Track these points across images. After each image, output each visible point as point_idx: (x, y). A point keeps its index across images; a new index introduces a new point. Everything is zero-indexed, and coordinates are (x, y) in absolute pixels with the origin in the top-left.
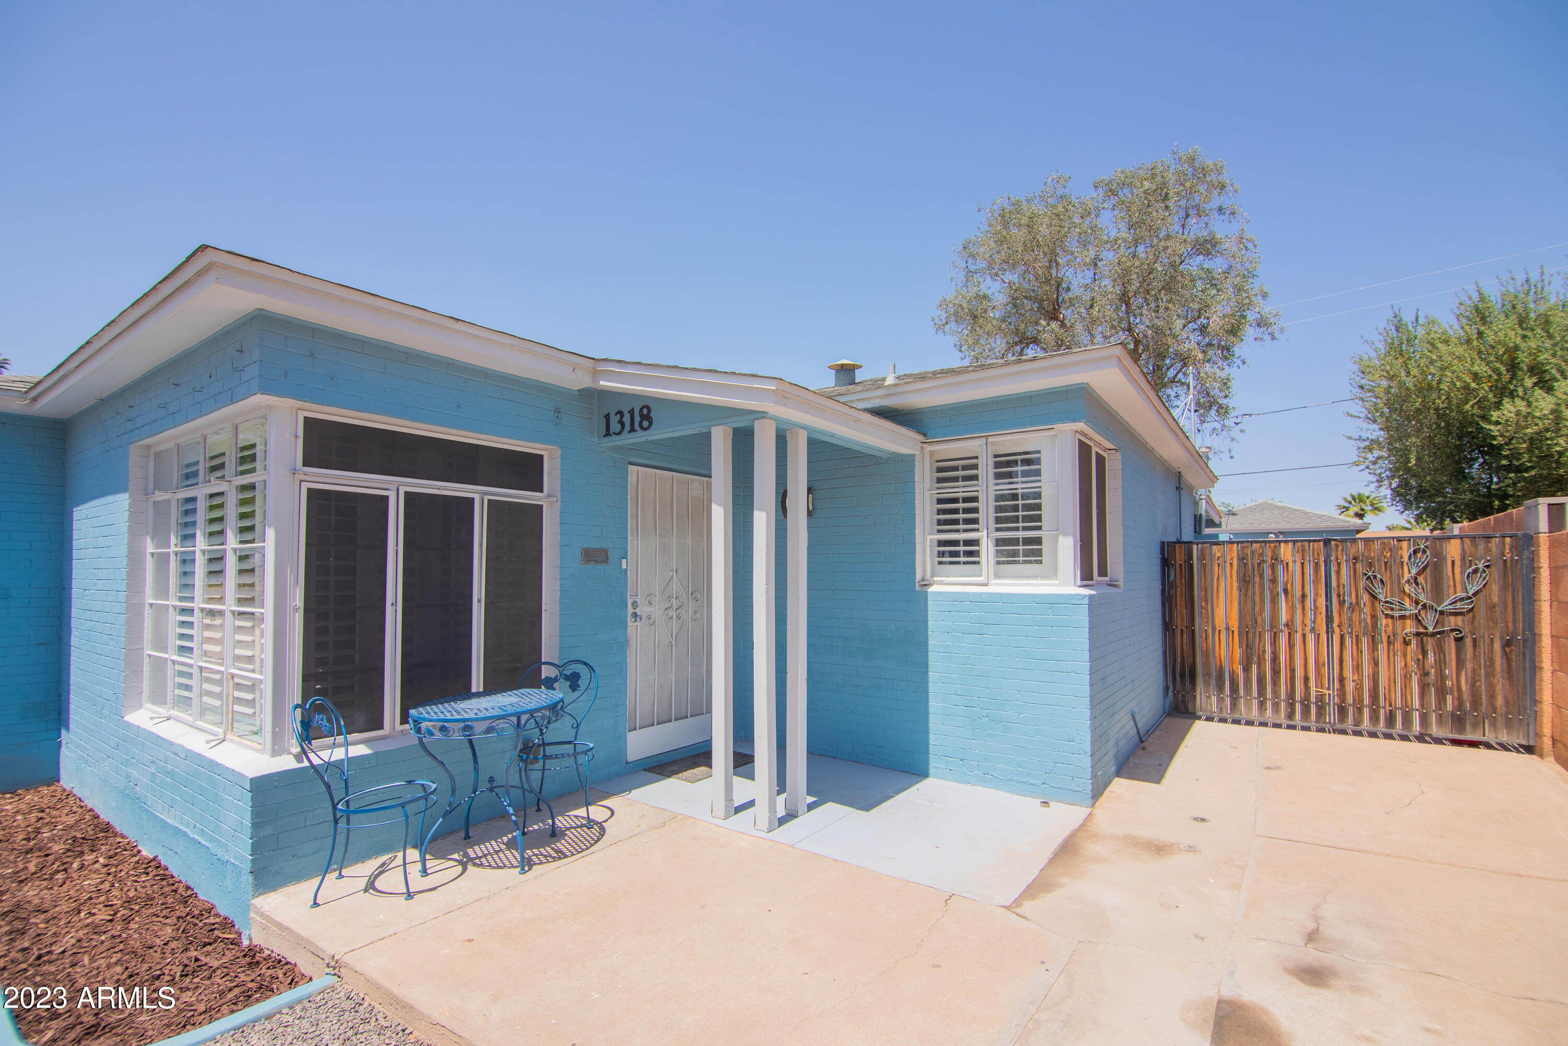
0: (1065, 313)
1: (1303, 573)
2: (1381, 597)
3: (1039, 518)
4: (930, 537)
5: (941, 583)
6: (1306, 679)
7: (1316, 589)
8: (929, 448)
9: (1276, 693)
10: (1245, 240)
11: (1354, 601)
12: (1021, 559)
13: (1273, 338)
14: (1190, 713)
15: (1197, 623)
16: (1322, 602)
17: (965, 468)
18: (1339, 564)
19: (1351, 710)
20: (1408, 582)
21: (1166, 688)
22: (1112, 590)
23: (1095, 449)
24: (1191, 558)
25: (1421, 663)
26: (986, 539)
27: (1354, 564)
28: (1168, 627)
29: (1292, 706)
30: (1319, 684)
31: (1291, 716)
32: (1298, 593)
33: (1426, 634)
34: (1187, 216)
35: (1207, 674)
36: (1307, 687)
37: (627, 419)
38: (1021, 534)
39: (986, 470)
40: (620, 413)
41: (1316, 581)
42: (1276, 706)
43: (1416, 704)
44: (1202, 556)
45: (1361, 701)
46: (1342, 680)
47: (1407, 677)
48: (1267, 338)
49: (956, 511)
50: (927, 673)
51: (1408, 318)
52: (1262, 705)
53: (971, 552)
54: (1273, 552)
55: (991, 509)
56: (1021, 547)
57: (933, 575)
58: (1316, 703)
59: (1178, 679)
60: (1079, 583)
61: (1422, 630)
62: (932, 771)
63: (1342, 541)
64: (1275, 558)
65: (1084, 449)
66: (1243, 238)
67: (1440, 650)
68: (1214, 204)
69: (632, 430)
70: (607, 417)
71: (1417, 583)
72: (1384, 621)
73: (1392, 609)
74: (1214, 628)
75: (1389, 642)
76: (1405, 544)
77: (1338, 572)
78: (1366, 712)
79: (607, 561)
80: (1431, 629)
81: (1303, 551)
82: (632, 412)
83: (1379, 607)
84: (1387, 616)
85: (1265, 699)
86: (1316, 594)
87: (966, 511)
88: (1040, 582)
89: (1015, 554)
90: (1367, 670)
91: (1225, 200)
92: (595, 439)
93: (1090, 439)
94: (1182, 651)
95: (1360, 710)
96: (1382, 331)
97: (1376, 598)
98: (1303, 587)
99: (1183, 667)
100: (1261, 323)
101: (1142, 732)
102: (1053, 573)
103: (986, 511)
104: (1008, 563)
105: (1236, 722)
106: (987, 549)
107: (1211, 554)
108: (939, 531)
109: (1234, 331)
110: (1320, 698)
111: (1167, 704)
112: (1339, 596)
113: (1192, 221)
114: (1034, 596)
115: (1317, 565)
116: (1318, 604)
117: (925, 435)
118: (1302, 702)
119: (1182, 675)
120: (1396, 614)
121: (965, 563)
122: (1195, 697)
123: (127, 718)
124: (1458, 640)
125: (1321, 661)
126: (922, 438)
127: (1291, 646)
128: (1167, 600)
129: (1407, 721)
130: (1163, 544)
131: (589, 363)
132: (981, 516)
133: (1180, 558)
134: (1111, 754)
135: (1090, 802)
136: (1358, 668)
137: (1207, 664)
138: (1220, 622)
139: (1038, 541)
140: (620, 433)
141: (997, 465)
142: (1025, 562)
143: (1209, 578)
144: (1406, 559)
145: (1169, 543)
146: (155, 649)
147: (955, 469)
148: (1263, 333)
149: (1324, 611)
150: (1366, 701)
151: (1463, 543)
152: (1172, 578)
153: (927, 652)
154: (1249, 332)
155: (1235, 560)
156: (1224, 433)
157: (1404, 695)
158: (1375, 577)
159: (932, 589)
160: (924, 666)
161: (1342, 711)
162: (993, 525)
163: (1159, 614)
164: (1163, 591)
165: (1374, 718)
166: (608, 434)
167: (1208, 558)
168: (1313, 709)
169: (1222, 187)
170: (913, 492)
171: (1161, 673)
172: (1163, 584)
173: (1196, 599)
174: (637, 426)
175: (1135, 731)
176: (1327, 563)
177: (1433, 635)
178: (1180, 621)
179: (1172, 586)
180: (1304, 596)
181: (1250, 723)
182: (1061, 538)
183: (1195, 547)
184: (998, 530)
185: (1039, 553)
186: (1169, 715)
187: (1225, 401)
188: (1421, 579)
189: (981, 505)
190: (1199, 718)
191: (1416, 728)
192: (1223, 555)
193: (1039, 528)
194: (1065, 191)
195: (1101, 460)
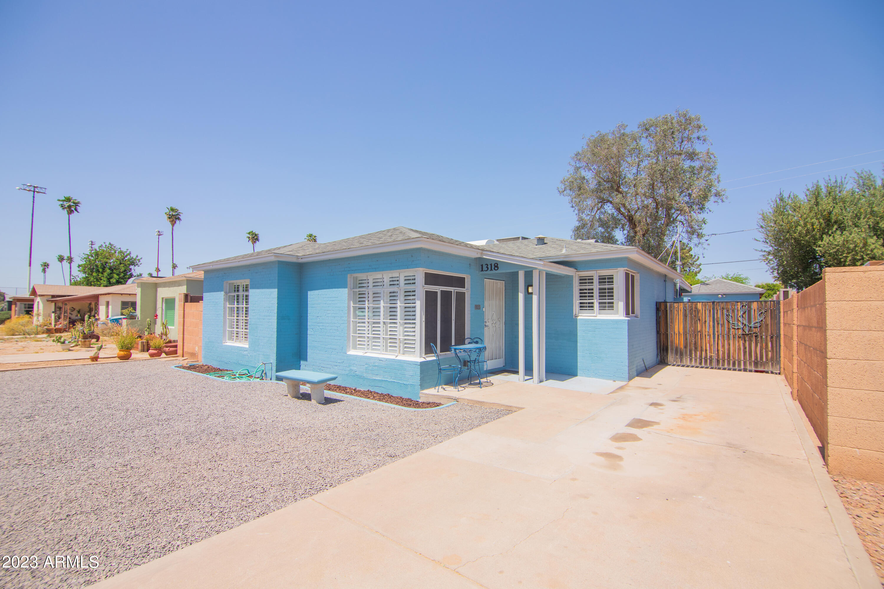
0: (623, 189)
1: (705, 313)
2: (731, 322)
3: (612, 296)
4: (577, 301)
5: (581, 316)
6: (706, 350)
7: (709, 319)
8: (577, 273)
9: (696, 356)
10: (709, 154)
11: (722, 323)
12: (607, 308)
13: (723, 201)
14: (665, 363)
15: (668, 331)
16: (711, 323)
17: (589, 279)
18: (717, 310)
19: (721, 361)
20: (740, 316)
21: (658, 354)
22: (636, 318)
23: (630, 274)
24: (667, 308)
25: (744, 345)
26: (596, 302)
27: (722, 310)
28: (658, 332)
29: (701, 360)
30: (710, 352)
31: (701, 363)
32: (704, 320)
33: (746, 334)
34: (682, 141)
35: (672, 349)
36: (706, 353)
37: (489, 267)
38: (607, 301)
39: (596, 281)
40: (487, 265)
41: (710, 316)
42: (696, 360)
43: (742, 359)
44: (671, 307)
45: (724, 358)
46: (718, 350)
47: (739, 349)
48: (720, 201)
49: (586, 293)
50: (577, 344)
51: (786, 195)
52: (691, 360)
53: (591, 306)
54: (695, 306)
55: (598, 293)
56: (607, 305)
57: (578, 314)
58: (709, 359)
59: (662, 351)
60: (625, 316)
61: (744, 333)
62: (578, 374)
63: (718, 302)
64: (696, 308)
65: (627, 275)
66: (709, 153)
67: (750, 341)
68: (695, 135)
69: (491, 270)
70: (482, 266)
71: (743, 317)
72: (732, 330)
73: (735, 326)
74: (674, 333)
75: (734, 337)
76: (739, 304)
77: (717, 313)
78: (726, 361)
79: (480, 309)
80: (747, 333)
81: (705, 305)
82: (491, 265)
83: (730, 326)
84: (733, 328)
85: (692, 358)
86: (710, 321)
87: (589, 293)
88: (613, 315)
89: (605, 307)
90: (726, 347)
91: (701, 134)
92: (478, 272)
93: (629, 271)
94: (663, 341)
95: (724, 361)
96: (773, 201)
97: (729, 322)
98: (705, 318)
99: (663, 347)
100: (717, 194)
101: (647, 367)
102: (617, 313)
103: (596, 293)
104: (603, 309)
105: (683, 366)
106: (596, 305)
107: (674, 307)
108: (580, 299)
109: (705, 197)
110: (711, 357)
111: (658, 360)
112: (717, 321)
113: (685, 143)
114: (611, 320)
115: (710, 311)
116: (710, 324)
117: (577, 269)
118: (704, 359)
119: (663, 350)
120: (736, 328)
121: (589, 309)
122: (668, 357)
123: (348, 353)
124: (756, 336)
125: (711, 344)
126: (576, 270)
127: (701, 339)
128: (658, 323)
129: (739, 364)
130: (657, 303)
131: (480, 251)
132: (594, 295)
133: (663, 307)
134: (635, 369)
135: (628, 380)
136: (723, 346)
137: (672, 346)
138: (676, 331)
139: (612, 303)
140: (487, 271)
141: (600, 279)
142: (608, 309)
143: (673, 315)
144: (739, 309)
145: (659, 302)
146: (353, 333)
147: (586, 279)
148: (718, 199)
149: (712, 326)
150: (726, 358)
151: (758, 303)
152: (660, 315)
153: (577, 337)
154: (712, 199)
155: (682, 308)
156: (700, 246)
157: (738, 356)
158: (729, 315)
159: (579, 318)
160: (576, 342)
161: (718, 361)
162: (598, 298)
163: (655, 328)
164: (657, 319)
165: (729, 364)
166: (482, 270)
167: (673, 308)
168: (708, 361)
169: (699, 127)
170: (572, 287)
171: (655, 349)
172: (657, 317)
173: (668, 322)
174: (493, 269)
175: (644, 365)
176: (713, 309)
177: (748, 335)
178: (662, 331)
179: (660, 318)
180: (705, 321)
181: (688, 366)
182: (619, 302)
183: (668, 304)
184: (600, 299)
185: (613, 307)
186: (658, 364)
187: (701, 231)
188: (744, 316)
189: (594, 291)
190: (670, 365)
191: (742, 367)
192: (678, 307)
193: (613, 299)
194: (625, 131)
195: (633, 277)
